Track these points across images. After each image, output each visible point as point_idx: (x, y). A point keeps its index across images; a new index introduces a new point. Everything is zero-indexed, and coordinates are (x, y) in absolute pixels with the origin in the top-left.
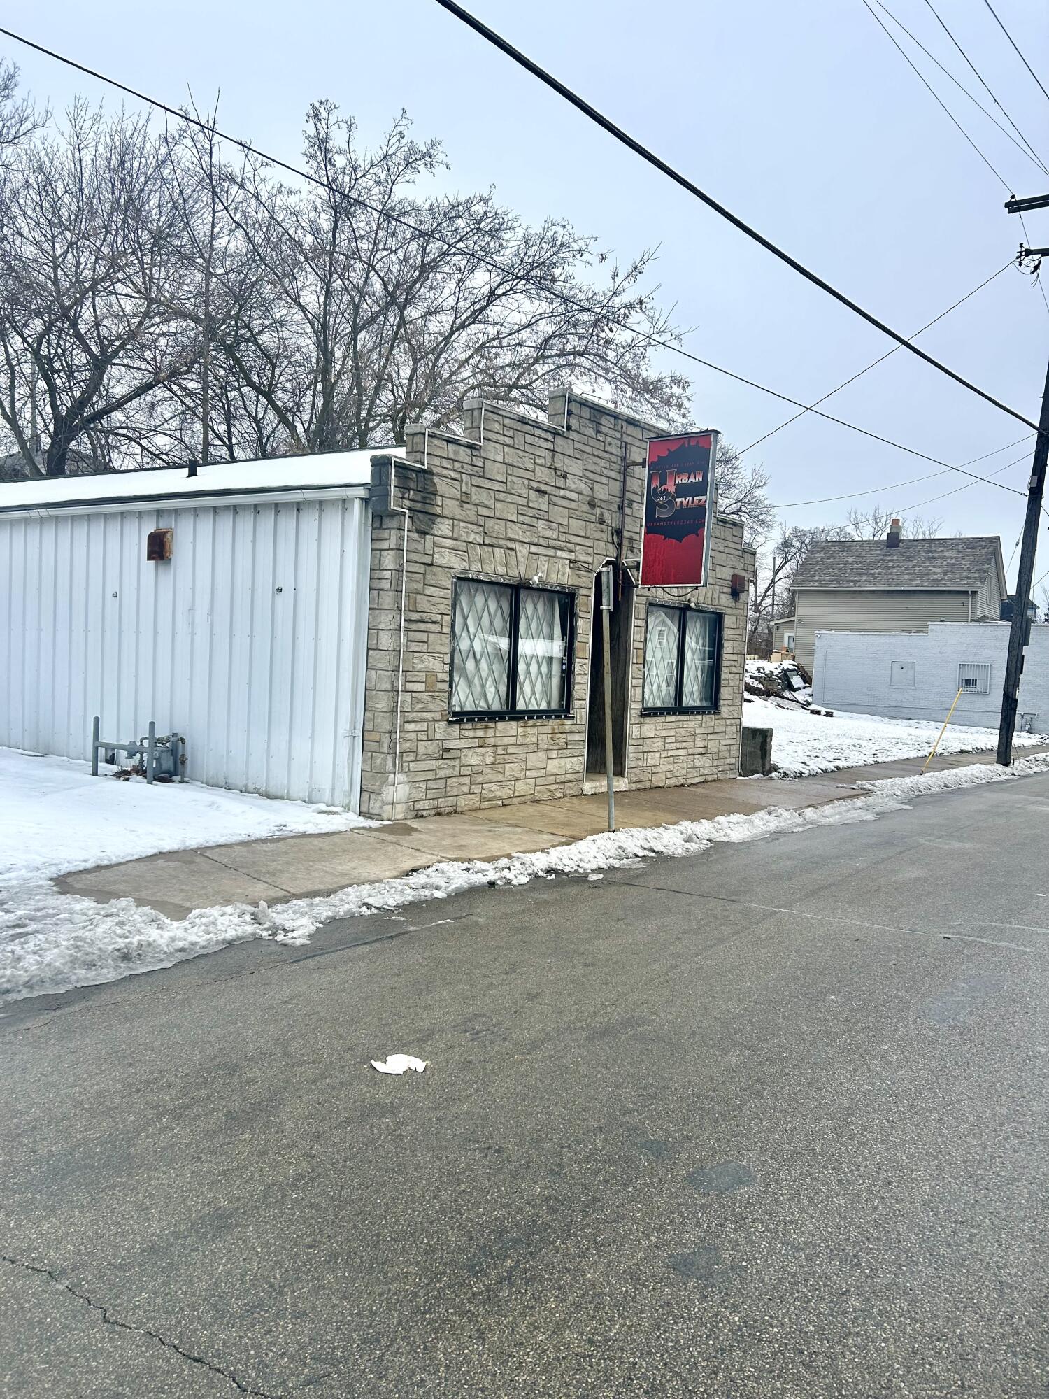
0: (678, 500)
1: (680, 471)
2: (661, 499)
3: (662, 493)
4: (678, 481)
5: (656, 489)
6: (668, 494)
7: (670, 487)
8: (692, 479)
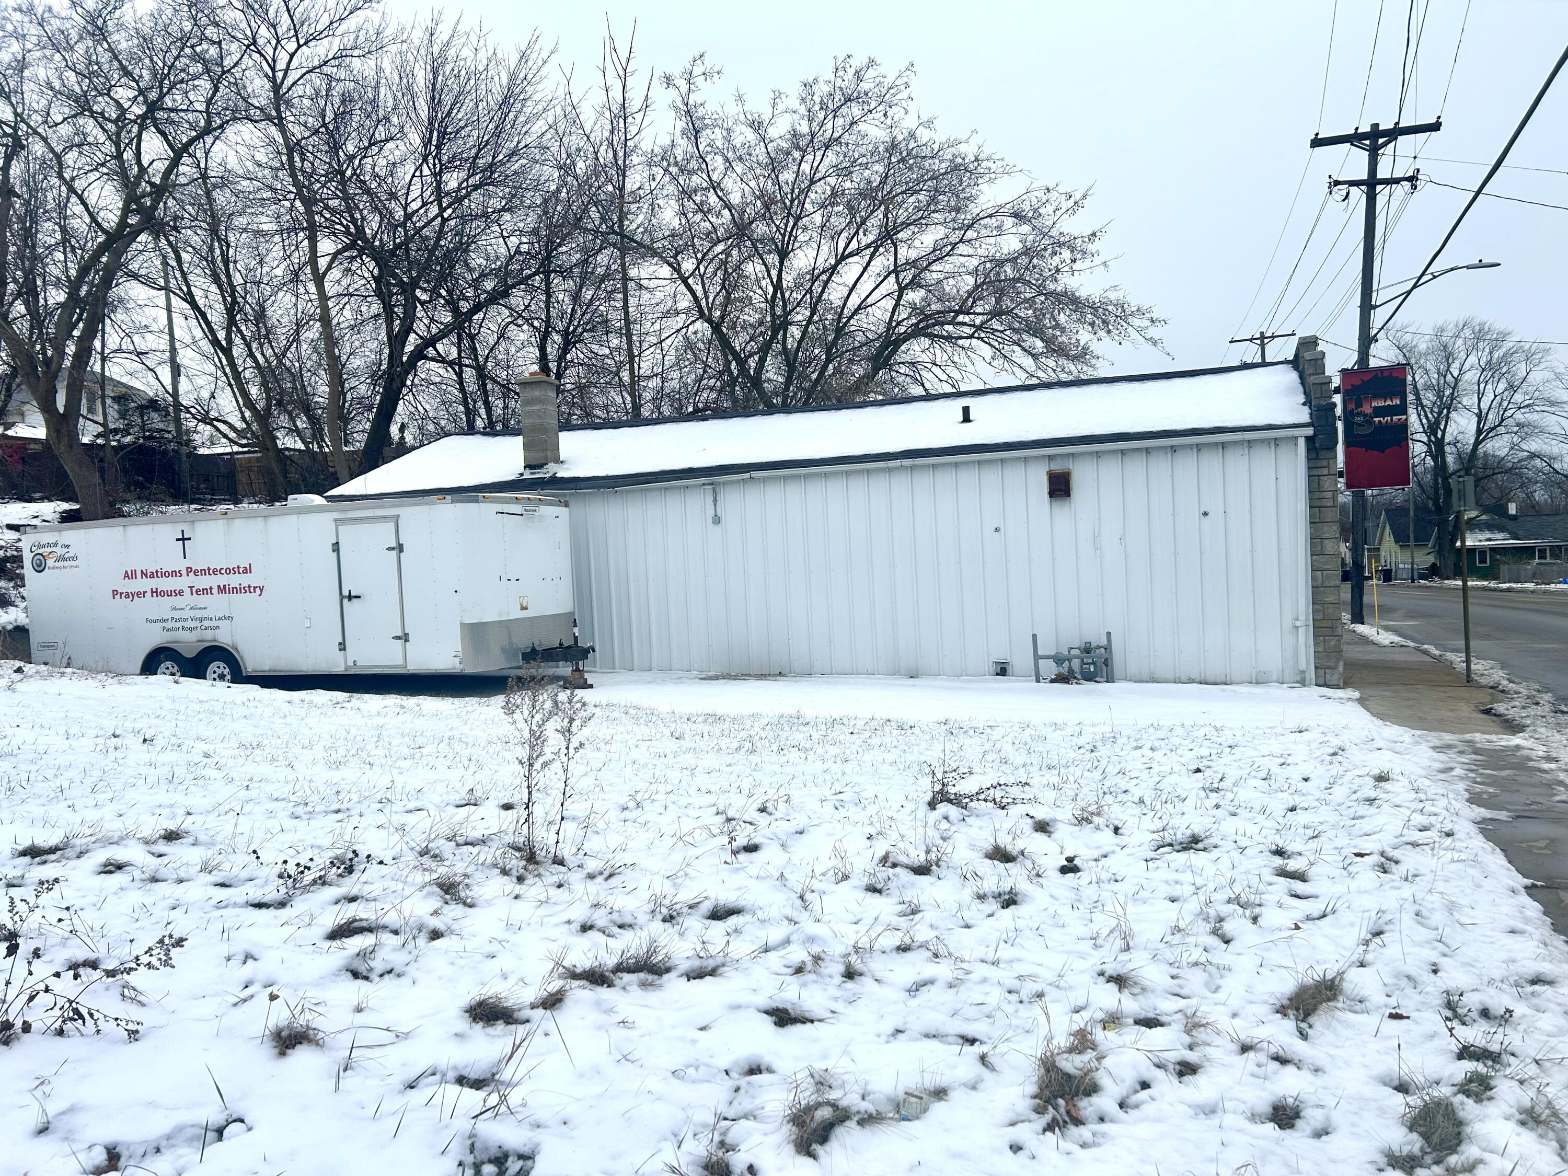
0: (1376, 420)
1: (1376, 397)
2: (1358, 419)
3: (1359, 414)
4: (1374, 404)
5: (1352, 411)
6: (1365, 415)
7: (1367, 409)
8: (1389, 402)
